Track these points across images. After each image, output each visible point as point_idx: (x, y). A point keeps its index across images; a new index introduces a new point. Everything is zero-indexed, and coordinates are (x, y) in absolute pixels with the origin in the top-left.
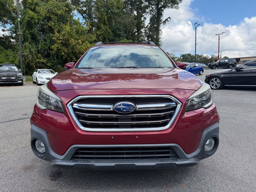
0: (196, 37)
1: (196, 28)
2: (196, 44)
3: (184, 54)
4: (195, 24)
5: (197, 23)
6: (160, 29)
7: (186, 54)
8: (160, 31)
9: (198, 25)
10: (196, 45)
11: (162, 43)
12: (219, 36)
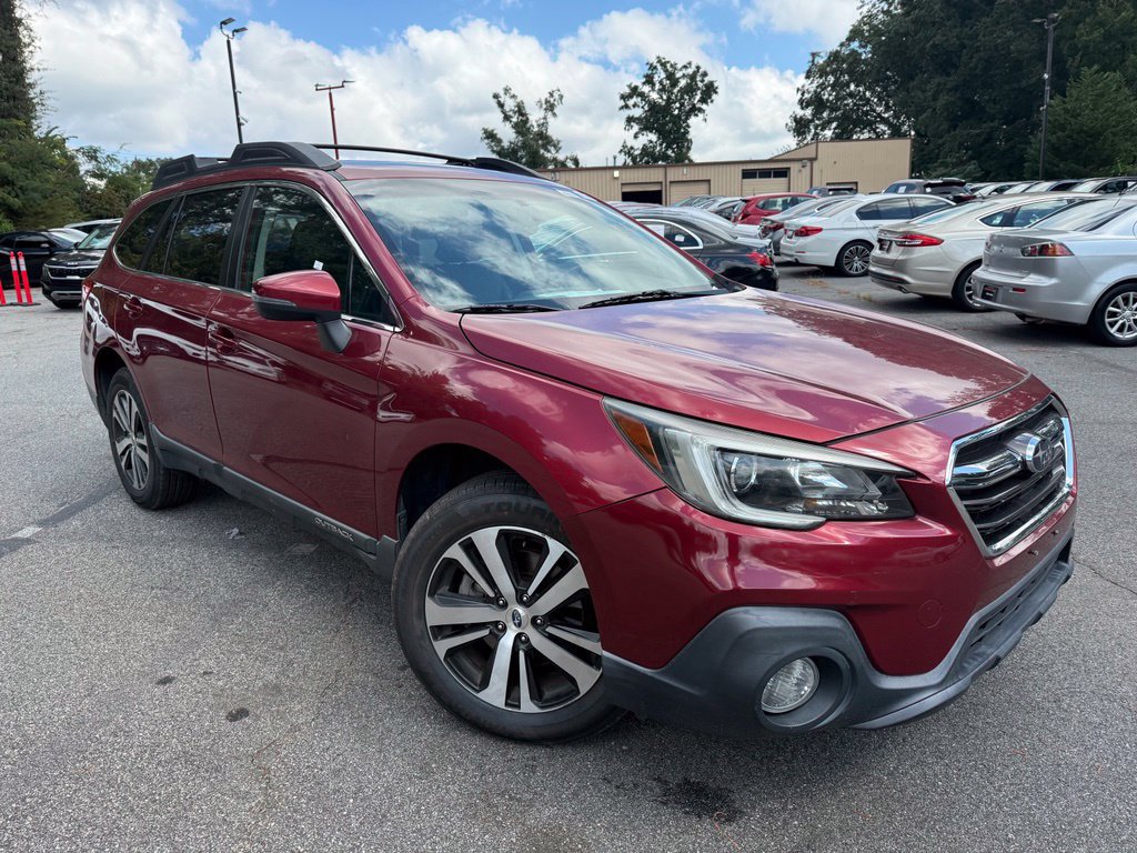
0: (237, 89)
1: (228, 42)
2: (242, 121)
3: (144, 160)
4: (224, 23)
5: (231, 20)
6: (18, 13)
7: (154, 159)
8: (21, 29)
9: (237, 31)
10: (239, 125)
11: (46, 95)
12: (330, 94)
